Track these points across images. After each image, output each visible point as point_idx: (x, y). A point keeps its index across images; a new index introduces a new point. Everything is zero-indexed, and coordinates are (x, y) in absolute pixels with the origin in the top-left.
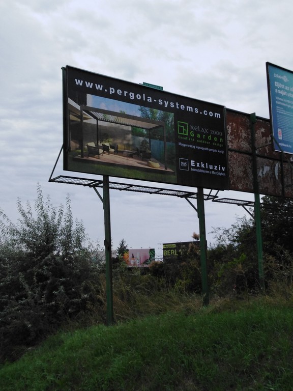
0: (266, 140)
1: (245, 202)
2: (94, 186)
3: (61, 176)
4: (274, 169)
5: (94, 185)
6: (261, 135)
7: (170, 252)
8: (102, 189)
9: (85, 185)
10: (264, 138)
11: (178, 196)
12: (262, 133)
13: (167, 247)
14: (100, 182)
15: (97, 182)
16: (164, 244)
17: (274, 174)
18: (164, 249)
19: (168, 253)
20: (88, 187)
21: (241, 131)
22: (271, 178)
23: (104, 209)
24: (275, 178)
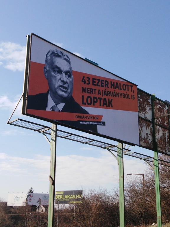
0: (160, 114)
1: (146, 157)
2: (44, 132)
4: (165, 135)
6: (157, 110)
7: (60, 196)
9: (35, 130)
10: (159, 113)
11: (102, 148)
12: (158, 109)
13: (58, 193)
14: (49, 128)
17: (165, 138)
21: (146, 105)
22: (163, 141)
24: (166, 142)
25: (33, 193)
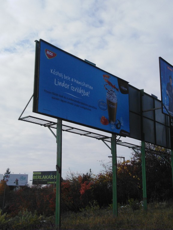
1: (135, 146)
2: (49, 127)
3: (30, 116)
5: (49, 125)
7: (37, 177)
8: (56, 129)
9: (41, 125)
11: (97, 138)
13: (36, 174)
14: (55, 123)
15: (52, 123)
16: (34, 172)
18: (34, 175)
19: (36, 177)
20: (43, 126)
23: (57, 142)
25: (10, 173)
